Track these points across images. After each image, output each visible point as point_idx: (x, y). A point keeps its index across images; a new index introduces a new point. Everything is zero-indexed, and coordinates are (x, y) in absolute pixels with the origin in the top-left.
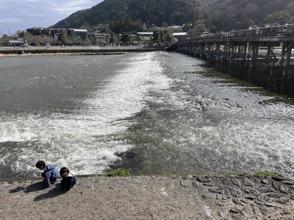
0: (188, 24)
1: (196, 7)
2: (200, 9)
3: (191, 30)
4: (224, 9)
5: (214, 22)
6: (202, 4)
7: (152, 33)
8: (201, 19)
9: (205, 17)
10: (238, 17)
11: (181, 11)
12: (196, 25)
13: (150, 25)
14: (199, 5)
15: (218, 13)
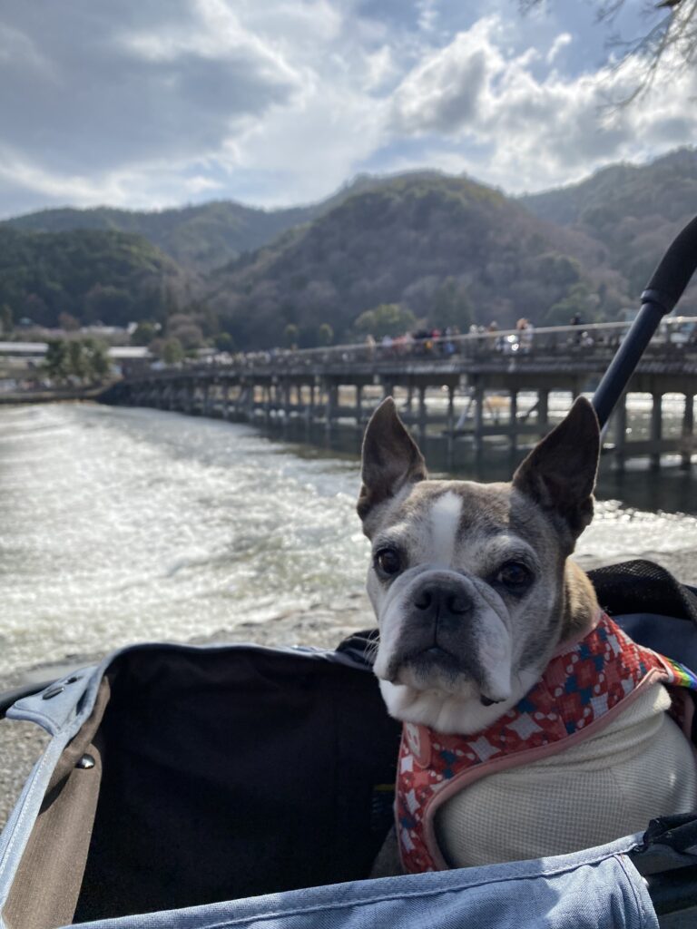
0: (147, 326)
1: (165, 277)
2: (177, 283)
3: (158, 341)
4: (248, 290)
5: (226, 325)
6: (181, 272)
7: (42, 347)
8: (186, 311)
9: (196, 307)
10: (290, 313)
11: (118, 285)
12: (174, 327)
13: (16, 321)
14: (172, 272)
15: (233, 299)
